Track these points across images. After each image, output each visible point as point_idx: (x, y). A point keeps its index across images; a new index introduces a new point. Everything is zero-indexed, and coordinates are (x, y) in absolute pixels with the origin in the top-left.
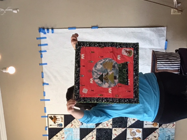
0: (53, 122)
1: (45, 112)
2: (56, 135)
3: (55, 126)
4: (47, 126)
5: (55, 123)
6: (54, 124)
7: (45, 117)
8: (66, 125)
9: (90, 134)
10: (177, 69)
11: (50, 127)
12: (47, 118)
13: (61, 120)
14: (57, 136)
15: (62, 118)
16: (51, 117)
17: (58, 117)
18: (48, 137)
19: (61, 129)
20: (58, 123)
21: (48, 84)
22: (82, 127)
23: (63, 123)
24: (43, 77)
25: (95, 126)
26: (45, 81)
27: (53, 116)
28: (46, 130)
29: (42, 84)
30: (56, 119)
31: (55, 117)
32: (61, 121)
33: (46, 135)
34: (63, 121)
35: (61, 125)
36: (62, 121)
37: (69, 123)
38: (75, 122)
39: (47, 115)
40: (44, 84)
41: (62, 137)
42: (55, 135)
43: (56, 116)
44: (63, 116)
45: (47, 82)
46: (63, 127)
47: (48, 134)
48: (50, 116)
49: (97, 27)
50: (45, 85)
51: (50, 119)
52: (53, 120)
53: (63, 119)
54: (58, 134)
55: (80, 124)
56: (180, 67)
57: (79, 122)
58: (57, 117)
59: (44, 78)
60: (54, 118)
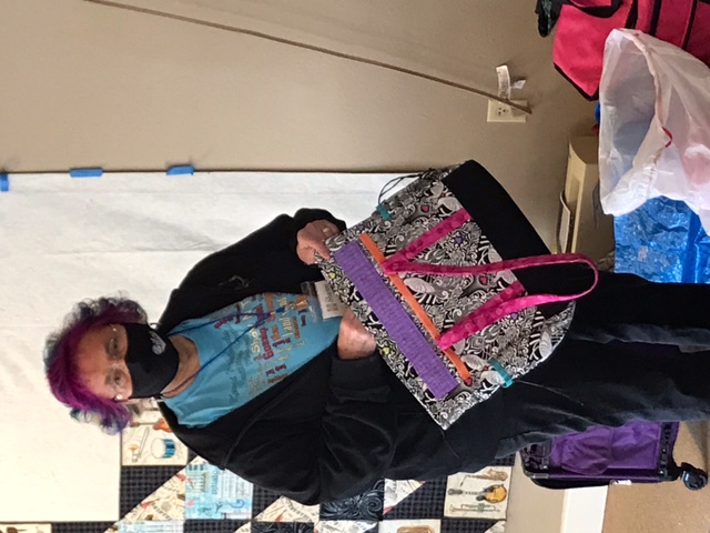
17: (27, 531)
27: (3, 529)
43: (17, 527)
44: (47, 531)
49: (189, 168)
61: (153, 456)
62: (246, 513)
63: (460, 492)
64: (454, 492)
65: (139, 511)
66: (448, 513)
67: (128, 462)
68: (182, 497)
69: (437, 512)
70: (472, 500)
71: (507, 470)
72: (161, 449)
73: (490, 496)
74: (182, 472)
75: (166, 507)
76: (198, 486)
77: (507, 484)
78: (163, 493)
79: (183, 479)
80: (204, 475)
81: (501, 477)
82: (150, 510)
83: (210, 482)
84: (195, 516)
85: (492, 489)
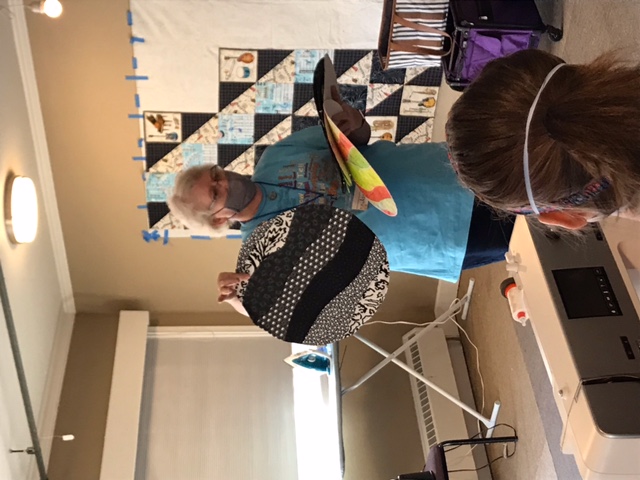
0: (156, 130)
1: (138, 105)
2: (165, 158)
3: (160, 138)
4: (142, 136)
5: (160, 130)
6: (159, 134)
7: (138, 116)
8: (185, 136)
9: (242, 158)
10: (442, 11)
11: (149, 140)
12: (141, 120)
13: (174, 124)
14: (166, 161)
15: (176, 120)
16: (152, 117)
17: (168, 117)
18: (144, 162)
19: (175, 146)
20: (169, 132)
21: (142, 40)
22: (224, 141)
23: (179, 133)
24: (130, 24)
25: (252, 139)
26: (136, 32)
27: (155, 115)
28: (140, 146)
29: (129, 40)
30: (164, 121)
31: (160, 117)
32: (174, 127)
33: (141, 158)
34: (180, 126)
35: (175, 136)
36: (177, 128)
37: (193, 133)
38: (206, 130)
39: (141, 113)
40: (133, 39)
41: (179, 162)
42: (162, 157)
43: (163, 115)
44: (179, 117)
45: (140, 36)
46: (179, 140)
47: (144, 155)
48: (149, 114)
50: (136, 43)
51: (149, 123)
52: (157, 124)
53: (180, 122)
54: (169, 156)
55: (218, 134)
56: (449, 8)
57: (217, 131)
58: (165, 119)
59: (133, 27)
60: (158, 121)
61: (237, 77)
62: (289, 110)
63: (409, 101)
64: (406, 101)
65: (230, 108)
66: (402, 113)
67: (224, 80)
68: (253, 101)
69: (396, 112)
70: (416, 106)
71: (436, 89)
72: (241, 73)
73: (426, 103)
74: (254, 86)
75: (245, 106)
76: (263, 94)
77: (436, 97)
78: (243, 98)
79: (254, 90)
80: (266, 89)
81: (433, 93)
82: (236, 108)
83: (269, 92)
84: (261, 111)
85: (427, 100)
